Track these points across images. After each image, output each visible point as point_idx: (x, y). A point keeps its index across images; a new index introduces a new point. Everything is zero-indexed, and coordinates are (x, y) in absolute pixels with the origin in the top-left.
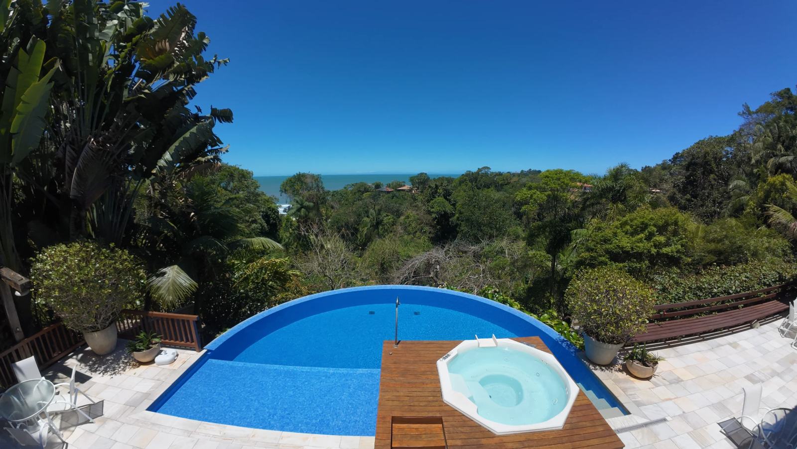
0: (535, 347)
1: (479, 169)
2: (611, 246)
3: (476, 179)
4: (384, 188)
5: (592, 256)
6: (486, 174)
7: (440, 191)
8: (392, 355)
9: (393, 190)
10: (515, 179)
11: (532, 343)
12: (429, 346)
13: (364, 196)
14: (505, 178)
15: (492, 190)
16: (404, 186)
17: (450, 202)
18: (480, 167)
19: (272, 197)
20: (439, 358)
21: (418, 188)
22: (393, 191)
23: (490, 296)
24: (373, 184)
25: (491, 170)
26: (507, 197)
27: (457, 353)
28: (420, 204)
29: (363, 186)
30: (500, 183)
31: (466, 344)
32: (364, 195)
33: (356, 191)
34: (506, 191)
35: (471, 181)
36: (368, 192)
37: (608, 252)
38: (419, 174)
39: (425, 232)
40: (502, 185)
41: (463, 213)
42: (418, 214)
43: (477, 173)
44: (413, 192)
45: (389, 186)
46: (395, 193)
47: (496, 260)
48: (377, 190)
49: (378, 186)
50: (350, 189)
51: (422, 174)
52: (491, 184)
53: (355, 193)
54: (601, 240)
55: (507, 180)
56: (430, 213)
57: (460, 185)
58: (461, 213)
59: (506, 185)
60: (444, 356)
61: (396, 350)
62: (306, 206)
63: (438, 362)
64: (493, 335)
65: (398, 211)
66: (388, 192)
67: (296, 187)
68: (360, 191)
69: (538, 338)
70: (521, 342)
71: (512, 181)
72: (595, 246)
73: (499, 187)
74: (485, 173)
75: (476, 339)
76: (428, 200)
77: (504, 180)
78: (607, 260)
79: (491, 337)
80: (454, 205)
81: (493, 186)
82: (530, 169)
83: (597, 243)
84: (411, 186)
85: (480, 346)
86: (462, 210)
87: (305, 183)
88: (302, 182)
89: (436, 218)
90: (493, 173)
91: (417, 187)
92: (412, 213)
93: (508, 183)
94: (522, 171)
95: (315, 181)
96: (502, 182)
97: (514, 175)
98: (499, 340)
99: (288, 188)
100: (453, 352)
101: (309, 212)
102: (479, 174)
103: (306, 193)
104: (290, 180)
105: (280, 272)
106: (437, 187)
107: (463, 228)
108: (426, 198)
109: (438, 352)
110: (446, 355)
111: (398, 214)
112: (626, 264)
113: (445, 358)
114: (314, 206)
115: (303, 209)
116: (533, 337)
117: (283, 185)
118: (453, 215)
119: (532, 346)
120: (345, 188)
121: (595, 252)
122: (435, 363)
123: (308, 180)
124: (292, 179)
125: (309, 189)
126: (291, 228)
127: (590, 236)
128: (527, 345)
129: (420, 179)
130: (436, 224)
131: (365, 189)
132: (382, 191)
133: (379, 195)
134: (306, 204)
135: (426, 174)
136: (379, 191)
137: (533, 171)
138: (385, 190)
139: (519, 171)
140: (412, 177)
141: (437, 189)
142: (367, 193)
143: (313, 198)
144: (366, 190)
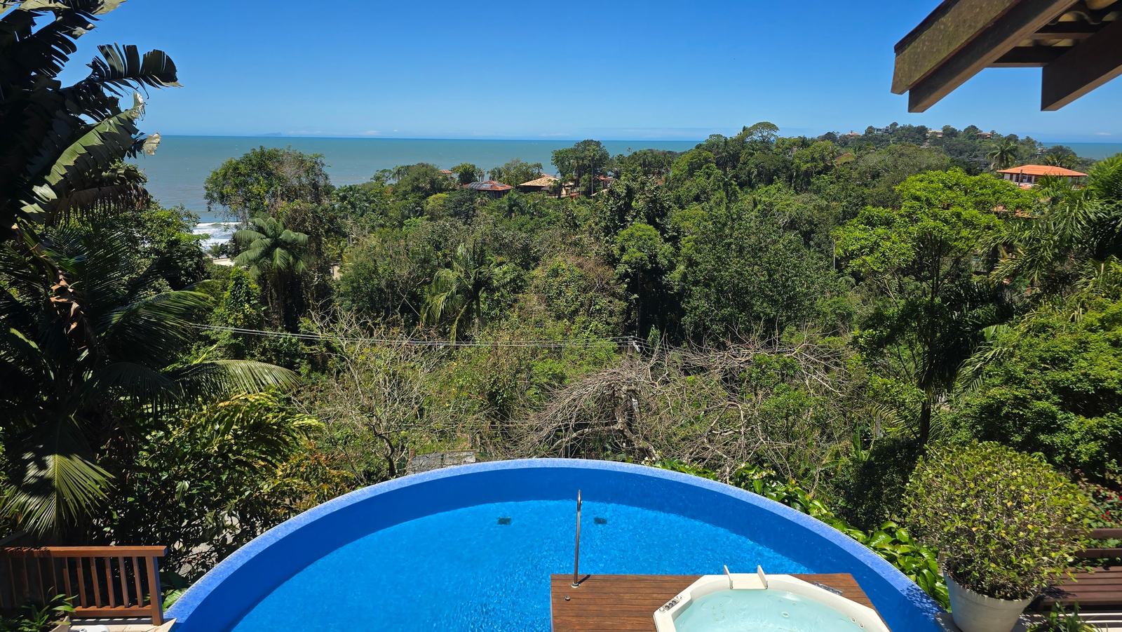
0: (841, 595)
1: (744, 129)
2: (1069, 375)
3: (735, 158)
4: (485, 184)
5: (1016, 397)
6: (765, 144)
7: (639, 204)
8: (569, 602)
9: (508, 187)
10: (849, 155)
11: (835, 587)
12: (637, 585)
13: (432, 203)
14: (816, 156)
15: (779, 190)
16: (539, 176)
17: (663, 231)
18: (749, 126)
19: (177, 210)
20: (657, 607)
21: (577, 184)
22: (508, 191)
23: (758, 486)
24: (454, 170)
25: (777, 134)
26: (821, 209)
27: (690, 599)
28: (586, 239)
29: (426, 174)
30: (804, 167)
31: (707, 581)
32: (430, 199)
33: (409, 188)
34: (817, 191)
35: (721, 164)
36: (441, 191)
37: (1056, 388)
38: (578, 145)
39: (599, 311)
40: (808, 174)
41: (697, 264)
42: (580, 266)
43: (741, 141)
44: (564, 192)
45: (496, 175)
46: (515, 196)
47: (778, 395)
48: (465, 186)
49: (468, 176)
50: (389, 182)
51: (587, 143)
52: (776, 172)
53: (405, 194)
54: (1043, 360)
55: (823, 159)
56: (612, 261)
57: (691, 173)
58: (691, 263)
59: (819, 173)
60: (667, 604)
61: (576, 592)
62: (289, 240)
63: (655, 613)
64: (759, 566)
65: (526, 249)
66: (498, 194)
67: (255, 189)
68: (416, 189)
69: (848, 577)
70: (815, 584)
71: (838, 162)
72: (1026, 373)
73: (801, 181)
74: (763, 142)
75: (726, 574)
76: (607, 227)
77: (813, 159)
78: (1054, 408)
79: (755, 571)
80: (674, 240)
81: (784, 177)
82: (895, 124)
83: (1033, 366)
84: (559, 178)
85: (734, 588)
86: (697, 257)
87: (279, 179)
88: (270, 174)
89: (626, 275)
90: (783, 141)
91: (572, 180)
92: (564, 261)
93: (827, 169)
94: (870, 130)
95: (307, 171)
96: (809, 165)
97: (845, 142)
98: (771, 578)
99: (227, 189)
100: (684, 596)
101: (296, 259)
102: (744, 142)
103: (283, 205)
104: (236, 169)
105: (270, 423)
106: (630, 192)
107: (696, 303)
108: (603, 224)
109: (655, 595)
110: (670, 602)
111: (528, 259)
112: (1104, 420)
113: (668, 608)
114: (310, 241)
115: (278, 250)
116: (839, 575)
117: (214, 181)
118: (672, 267)
119: (834, 592)
120: (377, 179)
121: (1026, 387)
122: (651, 616)
123: (288, 171)
124: (241, 166)
125: (291, 194)
126: (248, 301)
127: (1017, 346)
128: (825, 588)
129: (583, 159)
130: (627, 290)
131: (433, 182)
132: (479, 191)
133: (472, 200)
134: (288, 235)
135: (598, 143)
136: (472, 189)
137: (902, 128)
138: (487, 186)
139: (860, 131)
140: (560, 152)
141: (631, 200)
142: (439, 195)
143: (304, 221)
144: (436, 188)
